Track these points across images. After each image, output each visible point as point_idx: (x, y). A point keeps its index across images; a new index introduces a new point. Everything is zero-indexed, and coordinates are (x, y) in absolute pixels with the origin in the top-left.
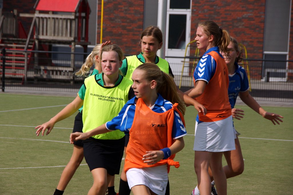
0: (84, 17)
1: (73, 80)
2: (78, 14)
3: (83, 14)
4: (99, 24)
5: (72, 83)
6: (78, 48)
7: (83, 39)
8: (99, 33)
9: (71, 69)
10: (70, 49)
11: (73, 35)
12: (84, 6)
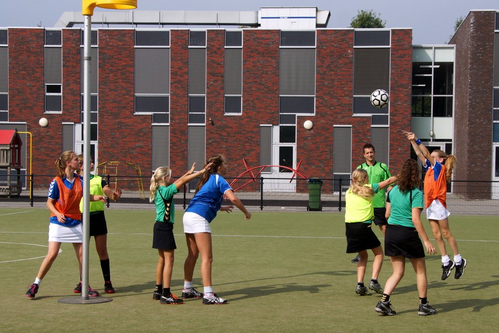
0: (17, 148)
1: (10, 195)
2: (12, 146)
3: (16, 146)
4: (28, 153)
5: (9, 197)
6: (13, 171)
7: (17, 164)
8: (29, 160)
9: (8, 187)
10: (7, 171)
11: (9, 161)
12: (17, 140)
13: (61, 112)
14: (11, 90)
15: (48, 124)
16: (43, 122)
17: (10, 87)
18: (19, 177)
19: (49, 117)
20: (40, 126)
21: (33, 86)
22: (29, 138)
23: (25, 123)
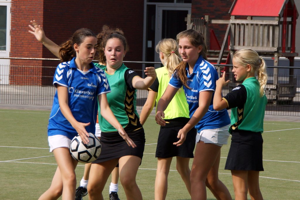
0: (290, 23)
1: (276, 100)
3: (289, 19)
5: (275, 103)
6: (283, 61)
7: (289, 49)
9: (274, 87)
10: (273, 61)
11: (276, 44)
12: (290, 9)
18: (291, 71)
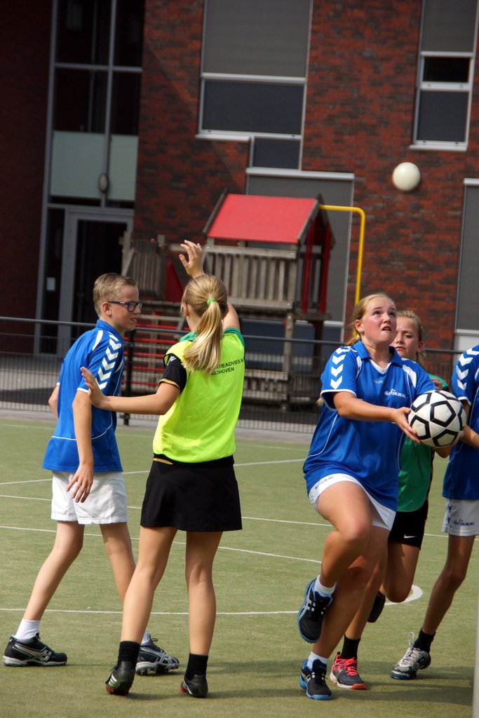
0: (318, 256)
1: (287, 401)
3: (317, 249)
4: (353, 272)
5: (284, 408)
6: (302, 328)
7: (314, 306)
9: (282, 376)
10: (283, 327)
11: (291, 295)
12: (320, 230)
13: (462, 147)
14: (315, 70)
15: (421, 182)
16: (405, 174)
17: (313, 59)
18: (317, 349)
19: (422, 159)
20: (393, 188)
21: (383, 60)
22: (357, 224)
23: (350, 176)
